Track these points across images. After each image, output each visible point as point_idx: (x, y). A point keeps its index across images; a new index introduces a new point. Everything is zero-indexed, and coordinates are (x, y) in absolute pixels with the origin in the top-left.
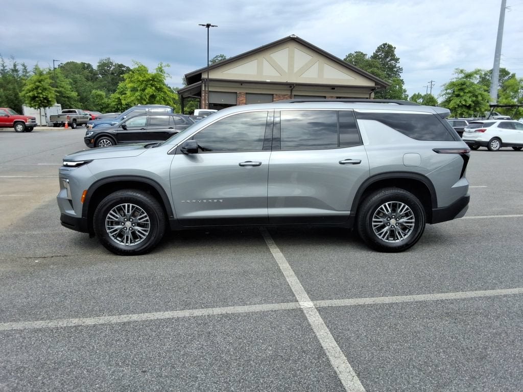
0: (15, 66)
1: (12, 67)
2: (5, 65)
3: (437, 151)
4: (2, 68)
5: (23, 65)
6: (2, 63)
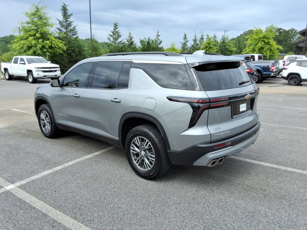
0: (202, 36)
1: (201, 37)
2: (196, 36)
3: (170, 99)
4: (195, 38)
5: (207, 35)
6: (195, 35)
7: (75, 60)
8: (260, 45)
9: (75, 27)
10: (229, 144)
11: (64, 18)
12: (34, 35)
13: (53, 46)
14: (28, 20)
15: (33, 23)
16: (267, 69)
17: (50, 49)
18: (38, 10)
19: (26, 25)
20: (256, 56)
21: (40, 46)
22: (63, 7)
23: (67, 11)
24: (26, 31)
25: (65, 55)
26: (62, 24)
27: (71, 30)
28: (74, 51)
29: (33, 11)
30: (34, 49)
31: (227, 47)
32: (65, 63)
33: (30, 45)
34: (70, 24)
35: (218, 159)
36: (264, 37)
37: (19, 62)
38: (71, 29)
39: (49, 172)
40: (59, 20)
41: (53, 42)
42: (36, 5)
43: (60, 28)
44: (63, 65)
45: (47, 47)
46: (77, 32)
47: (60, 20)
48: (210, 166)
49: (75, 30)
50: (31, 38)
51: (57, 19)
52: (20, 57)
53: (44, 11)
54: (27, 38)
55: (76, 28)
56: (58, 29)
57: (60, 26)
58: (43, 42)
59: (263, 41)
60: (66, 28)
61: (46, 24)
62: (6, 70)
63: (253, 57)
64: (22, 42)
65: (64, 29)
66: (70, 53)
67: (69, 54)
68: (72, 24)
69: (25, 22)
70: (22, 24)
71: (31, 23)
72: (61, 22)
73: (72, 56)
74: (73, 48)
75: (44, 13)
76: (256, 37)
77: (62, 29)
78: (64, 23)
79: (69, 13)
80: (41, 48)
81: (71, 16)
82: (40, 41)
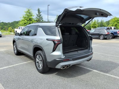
8: (115, 23)
9: (42, 16)
10: (71, 59)
11: (39, 13)
12: (27, 19)
14: (25, 14)
15: (27, 15)
16: (116, 33)
18: (29, 10)
19: (25, 16)
20: (113, 28)
22: (38, 9)
24: (24, 18)
26: (38, 15)
27: (41, 18)
29: (27, 11)
31: (103, 24)
34: (40, 16)
35: (66, 66)
36: (117, 20)
37: (20, 28)
39: (7, 67)
43: (37, 17)
46: (43, 18)
48: (62, 68)
50: (26, 20)
51: (36, 14)
52: (21, 27)
54: (25, 20)
59: (117, 22)
60: (39, 17)
61: (31, 15)
62: (16, 31)
63: (111, 28)
64: (23, 22)
75: (31, 11)
76: (114, 20)
79: (40, 11)
82: (29, 21)
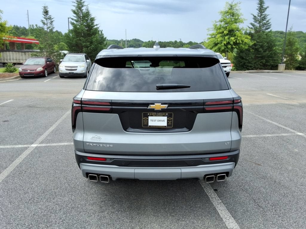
7: (262, 56)
9: (268, 20)
11: (259, 13)
12: (223, 32)
13: (238, 42)
15: (225, 20)
17: (234, 46)
18: (231, 7)
19: (218, 23)
21: (225, 42)
23: (264, 5)
24: (217, 29)
25: (251, 50)
26: (256, 18)
27: (264, 25)
28: (262, 47)
29: (226, 10)
30: (219, 46)
32: (250, 59)
33: (217, 42)
38: (264, 23)
40: (253, 15)
41: (238, 38)
42: (230, 3)
43: (253, 23)
44: (247, 61)
45: (232, 43)
46: (270, 25)
47: (255, 15)
49: (269, 24)
50: (218, 36)
51: (252, 14)
53: (237, 8)
55: (270, 21)
56: (252, 24)
57: (254, 20)
58: (229, 38)
60: (260, 22)
61: (236, 21)
65: (257, 24)
66: (258, 48)
67: (257, 50)
68: (267, 17)
69: (218, 21)
70: (216, 22)
71: (223, 21)
72: (255, 17)
73: (260, 51)
74: (262, 43)
75: (237, 10)
77: (255, 24)
78: (259, 17)
80: (226, 44)
81: (267, 9)
82: (226, 37)
